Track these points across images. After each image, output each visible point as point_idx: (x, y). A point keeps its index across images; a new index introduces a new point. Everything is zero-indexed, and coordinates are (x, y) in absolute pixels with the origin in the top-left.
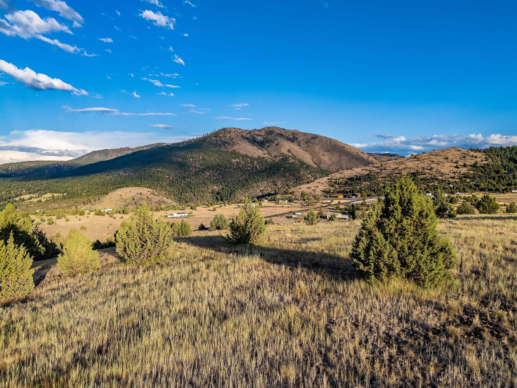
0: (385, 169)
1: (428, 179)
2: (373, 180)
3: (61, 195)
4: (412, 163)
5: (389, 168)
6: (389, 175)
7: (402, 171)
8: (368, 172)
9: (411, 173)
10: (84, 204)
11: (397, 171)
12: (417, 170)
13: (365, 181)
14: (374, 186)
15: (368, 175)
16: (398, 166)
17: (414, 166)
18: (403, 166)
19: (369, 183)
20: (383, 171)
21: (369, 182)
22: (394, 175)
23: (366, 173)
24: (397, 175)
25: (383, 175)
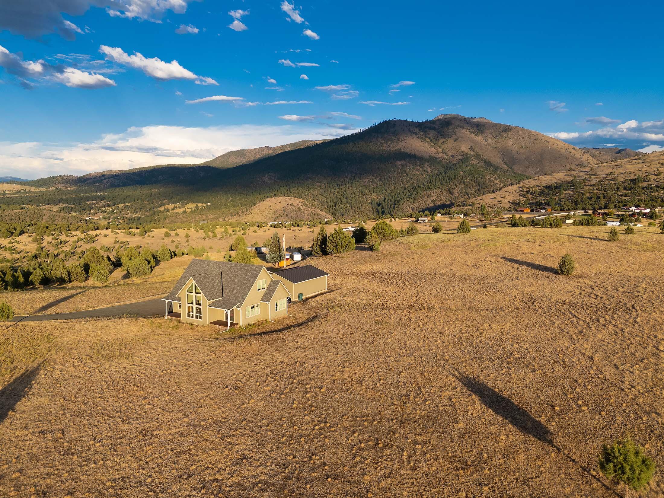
0: (595, 175)
1: (651, 188)
2: (577, 189)
3: (205, 205)
4: (634, 166)
5: (601, 173)
6: (600, 183)
7: (618, 178)
8: (572, 178)
9: (631, 180)
10: (232, 216)
11: (611, 177)
12: (639, 176)
13: (566, 190)
14: (577, 196)
15: (571, 182)
16: (613, 171)
17: (636, 171)
18: (620, 171)
19: (571, 193)
20: (593, 177)
21: (572, 191)
22: (607, 182)
23: (570, 179)
24: (611, 182)
25: (592, 183)
